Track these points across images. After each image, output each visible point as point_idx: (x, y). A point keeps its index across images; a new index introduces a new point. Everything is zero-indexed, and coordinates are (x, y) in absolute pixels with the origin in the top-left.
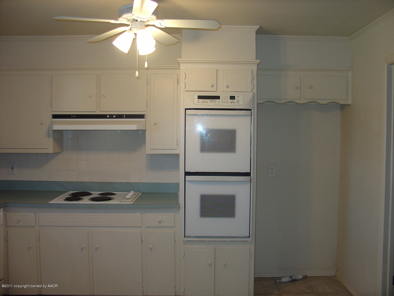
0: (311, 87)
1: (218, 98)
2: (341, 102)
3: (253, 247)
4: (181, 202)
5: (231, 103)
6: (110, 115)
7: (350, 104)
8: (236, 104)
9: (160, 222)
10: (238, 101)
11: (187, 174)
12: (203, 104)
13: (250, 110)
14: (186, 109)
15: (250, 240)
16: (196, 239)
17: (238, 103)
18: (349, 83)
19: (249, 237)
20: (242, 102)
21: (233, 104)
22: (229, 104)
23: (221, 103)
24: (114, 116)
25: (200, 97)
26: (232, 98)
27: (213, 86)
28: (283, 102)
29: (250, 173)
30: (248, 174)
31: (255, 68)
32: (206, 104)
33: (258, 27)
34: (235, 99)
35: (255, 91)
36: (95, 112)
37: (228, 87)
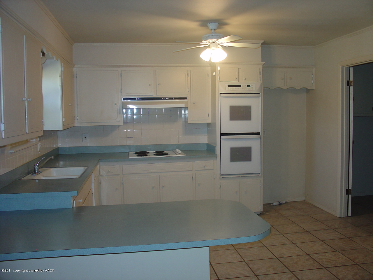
0: (291, 79)
1: (240, 86)
2: (309, 88)
3: (262, 179)
4: (218, 152)
5: (248, 89)
6: (164, 98)
7: (314, 88)
8: (251, 90)
9: (205, 167)
10: (252, 88)
11: (222, 134)
12: (232, 90)
13: (259, 93)
14: (220, 93)
15: (260, 175)
16: (228, 176)
17: (252, 89)
18: (313, 75)
19: (260, 173)
20: (255, 88)
21: (249, 90)
22: (247, 90)
23: (242, 89)
24: (167, 99)
25: (229, 86)
26: (249, 86)
27: (236, 79)
28: (274, 88)
29: (260, 133)
30: (258, 134)
31: (261, 67)
32: (233, 90)
33: (263, 41)
34: (250, 87)
35: (262, 81)
36: (153, 95)
37: (246, 79)
